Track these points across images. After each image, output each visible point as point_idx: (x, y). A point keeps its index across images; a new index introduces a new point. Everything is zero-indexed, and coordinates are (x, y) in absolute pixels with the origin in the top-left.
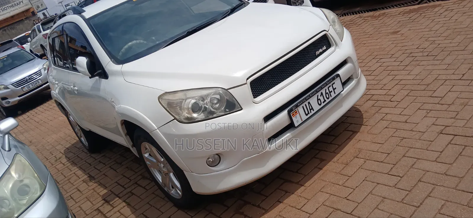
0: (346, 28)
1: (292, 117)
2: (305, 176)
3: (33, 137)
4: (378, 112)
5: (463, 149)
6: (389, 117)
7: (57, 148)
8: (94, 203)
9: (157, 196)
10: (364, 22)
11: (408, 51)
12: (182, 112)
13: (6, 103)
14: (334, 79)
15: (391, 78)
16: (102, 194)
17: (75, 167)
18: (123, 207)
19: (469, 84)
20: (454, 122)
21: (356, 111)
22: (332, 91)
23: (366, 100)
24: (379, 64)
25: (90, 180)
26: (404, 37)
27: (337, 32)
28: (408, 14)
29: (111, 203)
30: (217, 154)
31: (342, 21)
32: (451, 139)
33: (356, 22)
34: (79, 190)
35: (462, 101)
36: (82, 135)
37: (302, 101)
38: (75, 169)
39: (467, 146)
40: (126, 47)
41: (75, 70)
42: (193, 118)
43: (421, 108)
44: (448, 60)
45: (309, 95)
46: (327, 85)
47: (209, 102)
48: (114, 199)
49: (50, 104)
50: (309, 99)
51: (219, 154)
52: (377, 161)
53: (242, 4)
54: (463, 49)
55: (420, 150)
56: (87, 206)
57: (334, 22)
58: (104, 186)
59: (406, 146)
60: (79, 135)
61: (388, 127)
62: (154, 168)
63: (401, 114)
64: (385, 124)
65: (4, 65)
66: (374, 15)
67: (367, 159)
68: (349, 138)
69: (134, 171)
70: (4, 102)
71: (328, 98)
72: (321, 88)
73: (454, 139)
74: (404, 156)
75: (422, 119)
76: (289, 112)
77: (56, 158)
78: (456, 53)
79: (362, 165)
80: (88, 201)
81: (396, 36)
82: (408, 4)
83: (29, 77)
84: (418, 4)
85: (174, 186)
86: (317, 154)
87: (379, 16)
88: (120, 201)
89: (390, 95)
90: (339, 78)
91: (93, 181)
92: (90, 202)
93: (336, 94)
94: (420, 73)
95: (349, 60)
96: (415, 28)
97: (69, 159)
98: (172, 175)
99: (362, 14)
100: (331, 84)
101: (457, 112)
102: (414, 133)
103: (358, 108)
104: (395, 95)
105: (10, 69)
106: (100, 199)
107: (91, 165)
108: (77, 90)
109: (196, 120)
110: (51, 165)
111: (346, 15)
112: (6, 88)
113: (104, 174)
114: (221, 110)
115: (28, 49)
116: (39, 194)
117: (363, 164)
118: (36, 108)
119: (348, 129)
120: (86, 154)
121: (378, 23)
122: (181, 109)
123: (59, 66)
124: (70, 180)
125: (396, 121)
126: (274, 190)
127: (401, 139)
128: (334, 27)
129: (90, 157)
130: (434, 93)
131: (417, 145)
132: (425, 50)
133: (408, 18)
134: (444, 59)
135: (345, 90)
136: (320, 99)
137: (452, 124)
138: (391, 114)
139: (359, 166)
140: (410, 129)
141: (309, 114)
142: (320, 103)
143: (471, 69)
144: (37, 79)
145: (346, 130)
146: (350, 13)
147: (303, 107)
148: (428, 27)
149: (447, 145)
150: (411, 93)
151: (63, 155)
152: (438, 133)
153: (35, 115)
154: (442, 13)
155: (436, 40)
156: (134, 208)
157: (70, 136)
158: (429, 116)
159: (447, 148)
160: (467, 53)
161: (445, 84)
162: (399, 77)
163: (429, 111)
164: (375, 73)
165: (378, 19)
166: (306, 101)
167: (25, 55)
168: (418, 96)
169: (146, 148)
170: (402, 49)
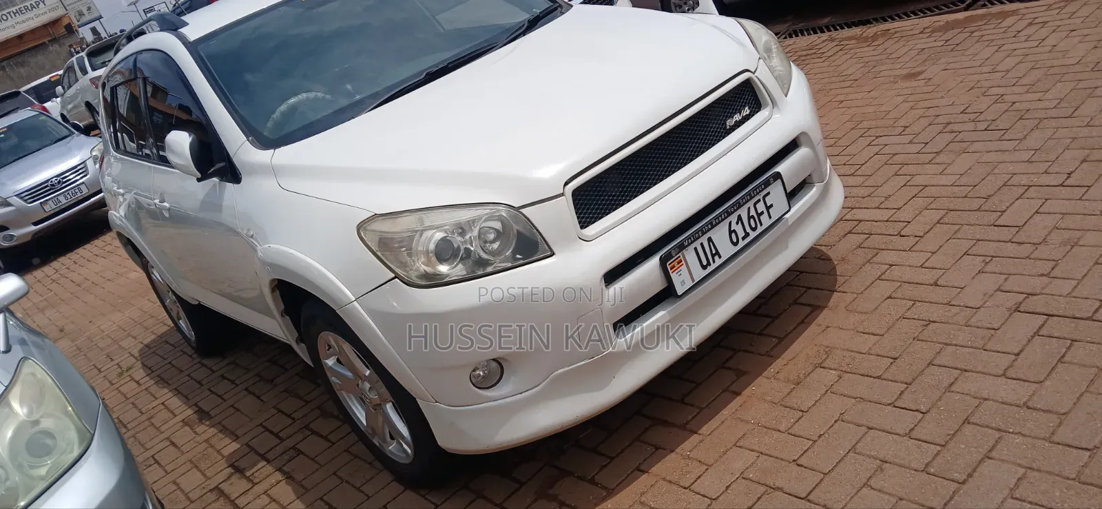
0: (798, 65)
1: (670, 272)
2: (701, 409)
3: (67, 318)
4: (870, 260)
5: (1069, 348)
6: (896, 273)
7: (124, 344)
8: (208, 474)
9: (356, 456)
10: (841, 50)
11: (940, 120)
12: (413, 261)
13: (4, 239)
14: (767, 183)
15: (901, 181)
16: (226, 452)
17: (166, 390)
18: (277, 484)
19: (1083, 195)
20: (1047, 285)
21: (819, 258)
22: (762, 213)
23: (842, 234)
24: (874, 149)
25: (200, 420)
26: (933, 87)
27: (776, 74)
28: (940, 34)
29: (248, 474)
30: (494, 360)
31: (789, 48)
32: (1041, 323)
33: (821, 51)
34: (173, 444)
35: (1066, 235)
36: (182, 314)
37: (693, 236)
38: (165, 394)
39: (1076, 341)
40: (283, 107)
41: (164, 161)
42: (439, 275)
43: (970, 252)
44: (1035, 140)
45: (710, 222)
46: (752, 198)
47: (475, 237)
48: (255, 464)
49: (108, 241)
50: (709, 230)
51: (501, 358)
52: (868, 376)
53: (556, 9)
54: (1069, 114)
55: (967, 350)
56: (191, 481)
57: (768, 50)
58: (233, 433)
59: (935, 340)
60: (174, 314)
61: (894, 295)
62: (348, 392)
63: (925, 265)
64: (885, 288)
66: (864, 35)
67: (845, 372)
68: (802, 322)
69: (301, 398)
71: (754, 229)
72: (739, 205)
73: (1046, 325)
74: (930, 364)
75: (973, 278)
76: (663, 262)
77: (121, 368)
78: (1053, 123)
79: (832, 385)
80: (195, 470)
81: (914, 84)
82: (942, 9)
83: (58, 179)
84: (966, 9)
85: (395, 435)
86: (731, 357)
87: (875, 37)
88: (269, 469)
89: (899, 222)
90: (779, 180)
91: (207, 423)
92: (200, 471)
93: (774, 219)
94: (970, 169)
95: (802, 139)
96: (958, 65)
97: (149, 370)
98: (389, 407)
99: (837, 32)
100: (760, 197)
101: (1053, 260)
102: (955, 310)
103: (825, 251)
104: (909, 221)
105: (13, 159)
106: (223, 464)
107: (202, 385)
108: (170, 210)
109: (446, 280)
110: (108, 384)
111: (800, 34)
112: (5, 203)
113: (232, 406)
114: (503, 257)
115: (56, 114)
116: (75, 453)
117: (836, 382)
118: (75, 251)
119: (802, 300)
120: (190, 359)
121: (872, 53)
122: (410, 255)
123: (126, 153)
124: (153, 421)
125: (913, 283)
126: (627, 444)
127: (925, 323)
128: (768, 61)
129: (199, 365)
130: (1000, 216)
131: (960, 338)
132: (982, 117)
133: (942, 43)
134: (1025, 138)
135: (793, 210)
136: (734, 231)
137: (1043, 288)
138: (900, 265)
139: (825, 388)
140: (945, 301)
141: (710, 265)
142: (735, 240)
143: (1086, 161)
144: (78, 183)
145: (796, 303)
146: (807, 30)
147: (696, 249)
148: (988, 62)
149: (1030, 337)
150: (949, 215)
151: (138, 360)
152: (1009, 309)
153: (73, 267)
154: (1020, 31)
155: (1005, 93)
156: (303, 487)
157: (153, 317)
158: (988, 270)
159: (1030, 345)
160: (1078, 124)
161: (1026, 195)
162: (919, 180)
163: (990, 258)
164: (865, 170)
165: (873, 44)
166: (703, 235)
167: (50, 127)
168: (962, 225)
169: (329, 345)
170: (927, 114)
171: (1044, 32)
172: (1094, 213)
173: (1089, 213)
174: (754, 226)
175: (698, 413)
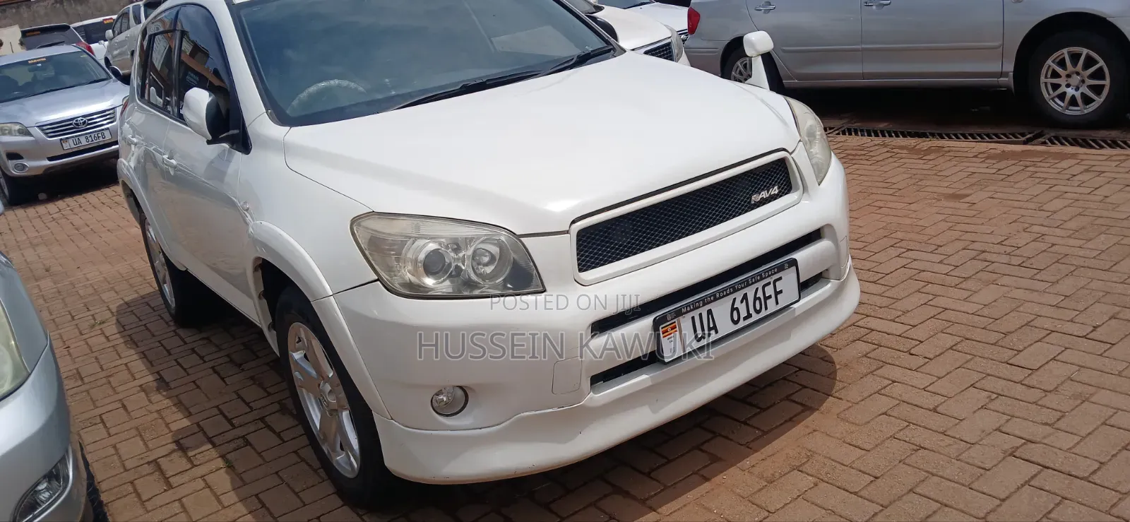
0: (840, 159)
1: (662, 335)
2: (666, 487)
3: (56, 259)
4: (874, 371)
5: (1058, 505)
6: (897, 390)
7: (105, 296)
8: (150, 446)
9: (303, 460)
10: (891, 157)
11: (976, 246)
12: (400, 267)
13: (16, 167)
14: (781, 268)
15: (924, 298)
16: (174, 427)
17: (133, 352)
18: (216, 470)
19: (1105, 351)
20: (1049, 435)
21: (822, 359)
22: (770, 297)
23: (851, 339)
24: (902, 262)
25: (158, 389)
26: (976, 212)
27: (814, 161)
28: (994, 162)
29: (190, 454)
30: (461, 387)
31: (839, 145)
32: (1034, 473)
33: (871, 154)
34: (124, 407)
35: (1079, 388)
36: (168, 278)
37: (693, 304)
38: (131, 355)
39: (1066, 499)
40: (313, 89)
41: (181, 118)
42: (424, 287)
43: (977, 385)
44: (1067, 286)
45: (714, 295)
46: (762, 279)
47: (469, 257)
48: (202, 444)
49: (114, 193)
50: (711, 302)
51: (466, 387)
52: (844, 489)
53: (609, 51)
54: (1107, 267)
55: (953, 484)
56: (132, 449)
57: (811, 134)
58: (187, 409)
59: (921, 467)
60: (160, 277)
61: (889, 412)
62: (308, 391)
63: (929, 389)
64: (883, 403)
65: (35, 78)
66: (917, 147)
67: (822, 480)
68: (791, 419)
69: (265, 390)
70: (11, 164)
71: (758, 312)
72: (747, 284)
73: (1038, 476)
74: (911, 490)
75: (975, 412)
76: (656, 324)
77: (95, 319)
78: (1090, 273)
79: (806, 491)
80: (138, 438)
81: (957, 205)
82: (1001, 138)
83: (84, 119)
84: (1025, 143)
85: (345, 445)
86: (708, 441)
87: (929, 151)
88: (214, 453)
89: (912, 339)
90: (794, 268)
91: (164, 393)
92: (143, 440)
93: (781, 305)
94: (995, 301)
95: (826, 231)
96: (1005, 196)
97: (122, 328)
98: (345, 416)
99: (891, 139)
100: (771, 280)
101: (1060, 411)
102: (948, 441)
103: (830, 353)
104: (922, 340)
105: (44, 90)
106: (169, 437)
107: (170, 354)
108: (175, 167)
109: (429, 294)
110: (78, 334)
111: (853, 133)
112: (25, 132)
113: (194, 382)
114: (493, 283)
115: (100, 57)
116: (7, 387)
117: (810, 489)
118: (84, 195)
119: (795, 397)
120: (166, 326)
121: (921, 166)
122: (398, 260)
123: (150, 104)
124: (111, 379)
125: (912, 404)
126: (581, 507)
127: (915, 447)
128: (808, 146)
129: (172, 334)
130: (1016, 355)
131: (948, 471)
132: (1018, 252)
133: (994, 171)
134: (1057, 282)
135: (802, 302)
136: (737, 309)
137: (1044, 438)
138: (903, 383)
139: (798, 492)
140: (941, 430)
141: (704, 338)
142: (736, 318)
143: (1115, 318)
144: (103, 128)
145: (788, 399)
146: (862, 131)
147: (693, 318)
148: (1035, 200)
149: (1020, 485)
150: (963, 344)
151: (114, 316)
152: (1005, 452)
153: (77, 210)
154: (1075, 175)
155: (1047, 233)
156: (242, 479)
157: (141, 276)
158: (992, 407)
159: (1018, 493)
160: (1114, 279)
161: (1047, 339)
162: (941, 302)
163: (995, 396)
164: (888, 280)
165: (924, 158)
166: (703, 305)
167: (89, 67)
168: (976, 356)
169: (299, 338)
170: (963, 238)
171: (1100, 180)
172: (1112, 372)
173: (1107, 370)
174: (758, 308)
175: (662, 490)
